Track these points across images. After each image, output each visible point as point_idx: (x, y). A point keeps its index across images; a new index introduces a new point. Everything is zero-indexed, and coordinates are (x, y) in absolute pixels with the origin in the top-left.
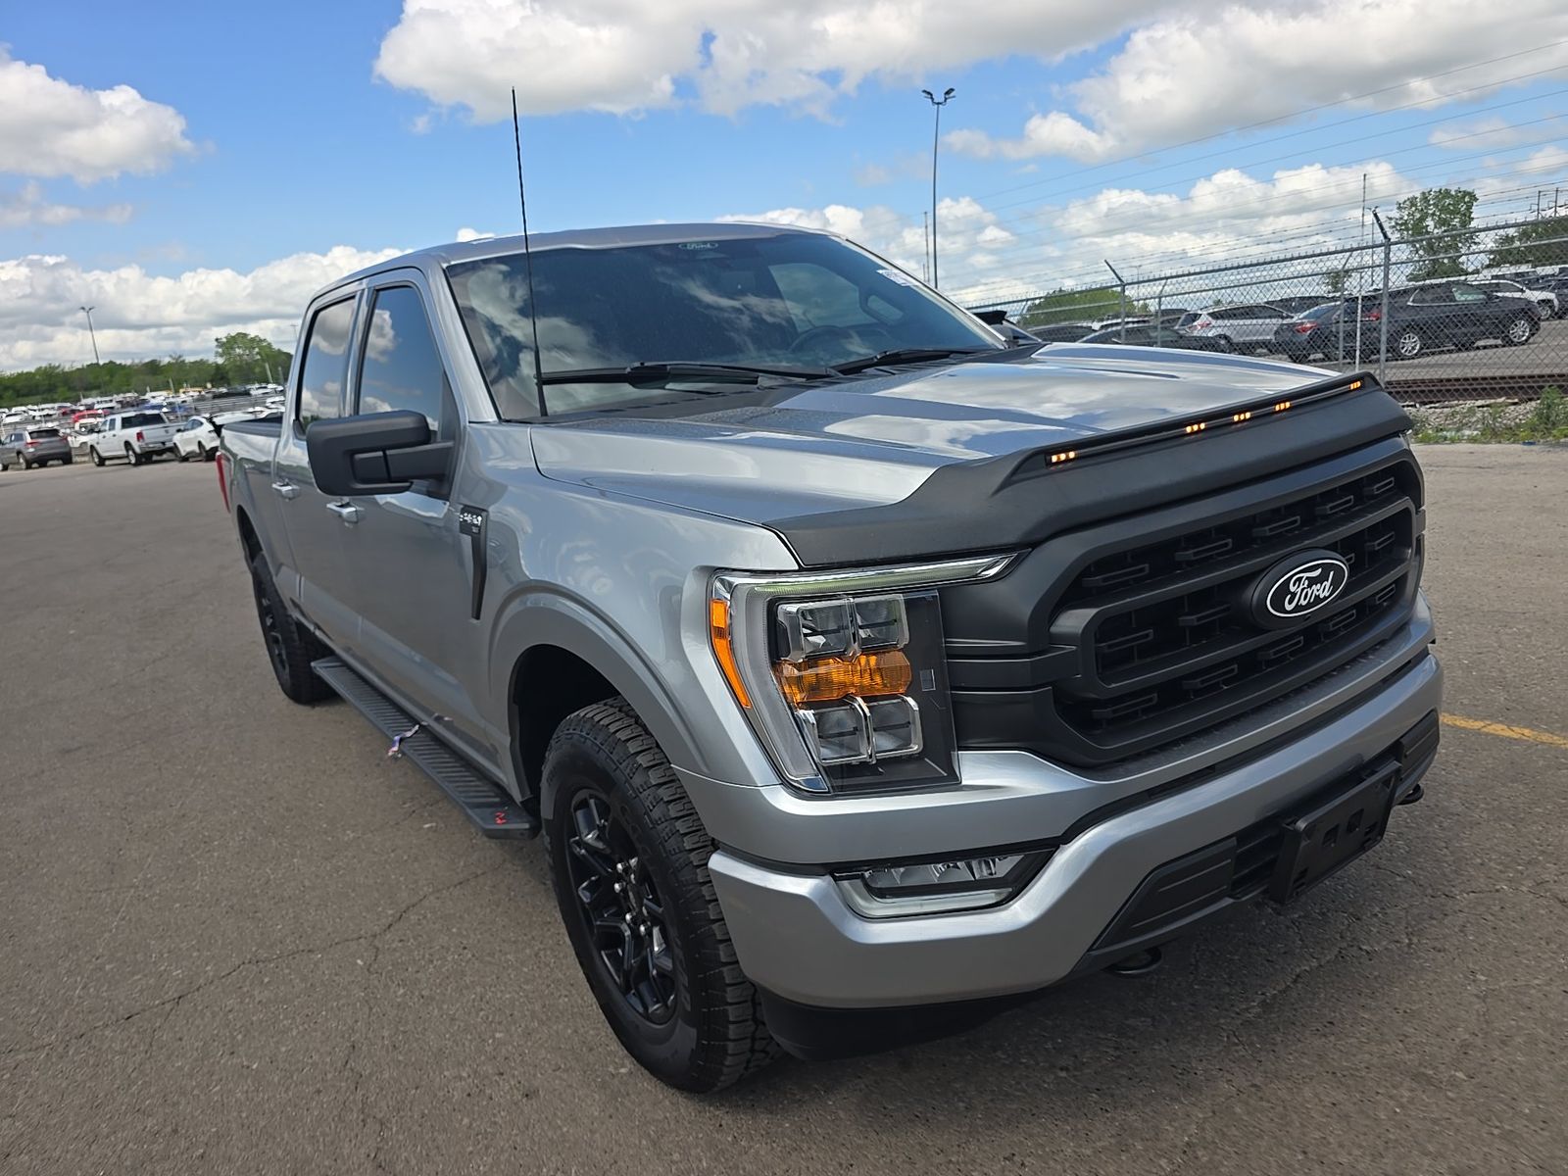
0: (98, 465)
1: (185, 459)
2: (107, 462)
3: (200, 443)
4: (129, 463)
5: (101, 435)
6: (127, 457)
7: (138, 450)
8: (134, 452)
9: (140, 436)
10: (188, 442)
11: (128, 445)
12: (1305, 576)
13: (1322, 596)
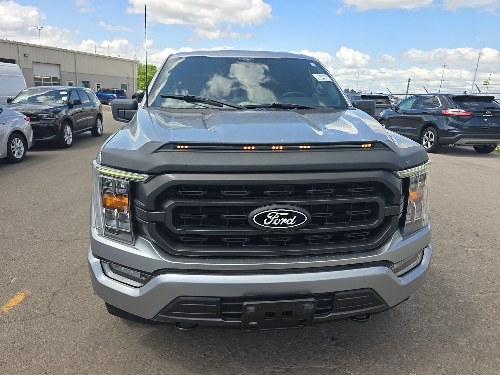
12: (278, 213)
13: (288, 224)
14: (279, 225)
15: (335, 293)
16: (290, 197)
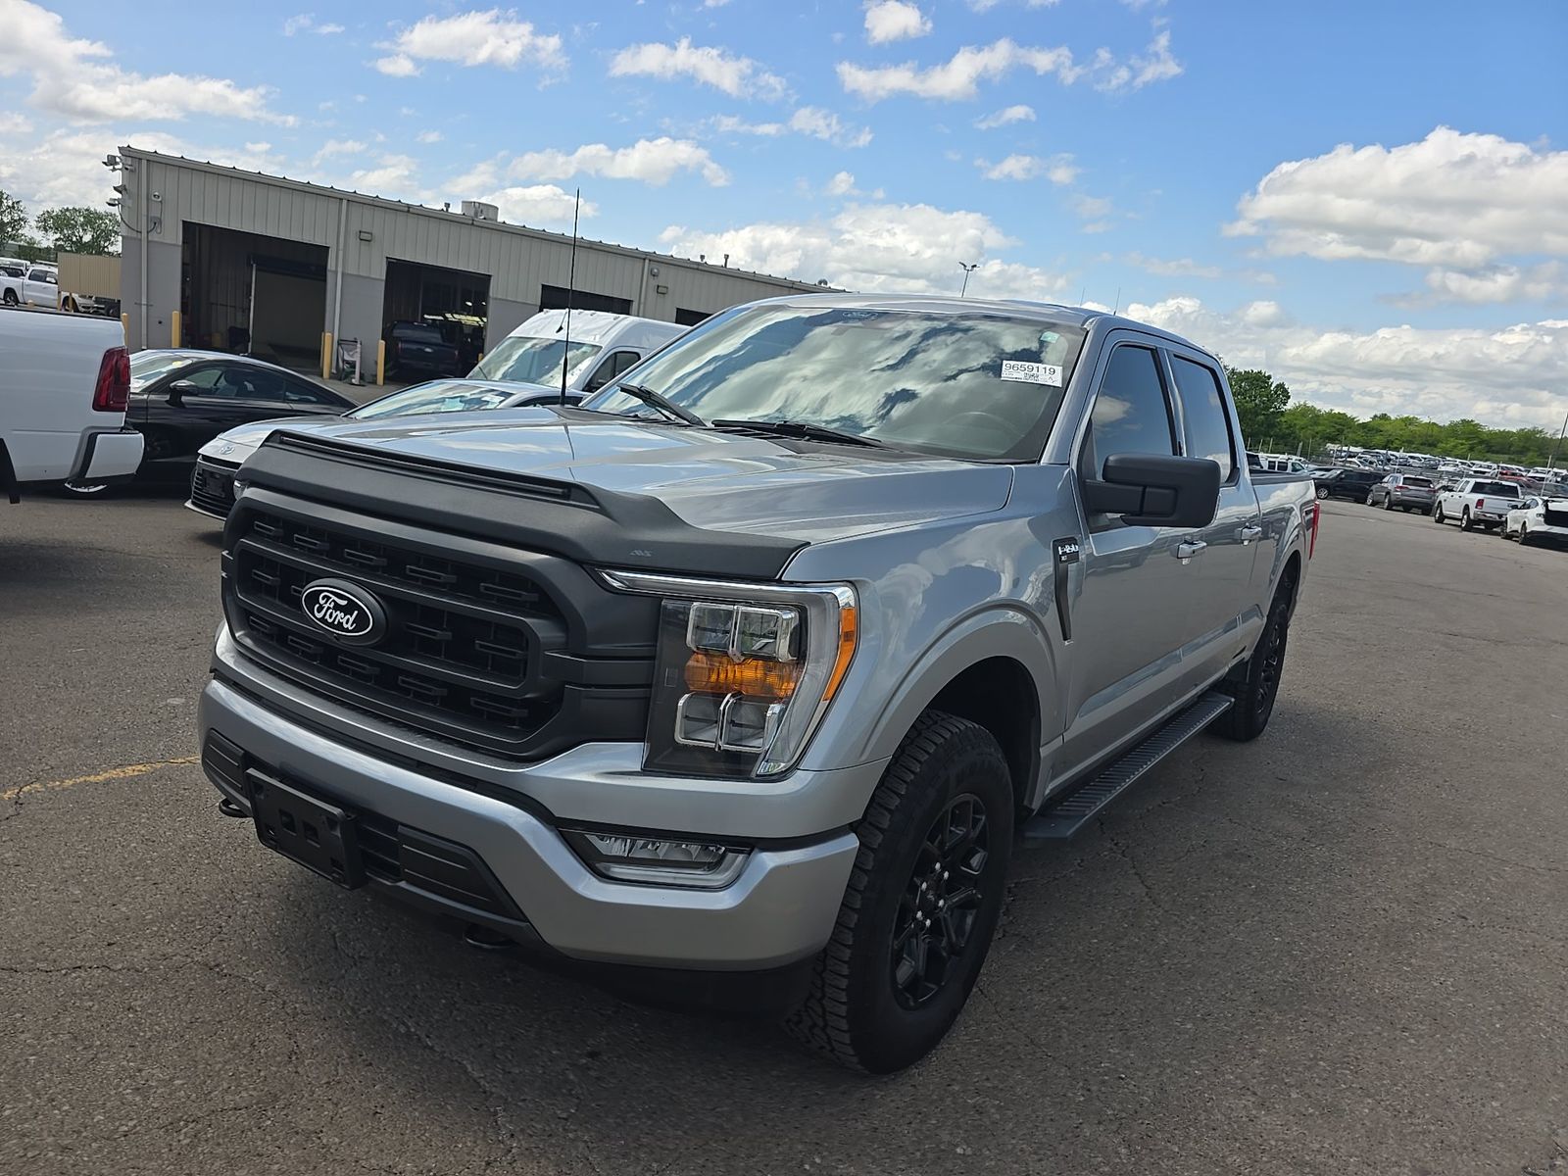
0: (1437, 522)
1: (1509, 537)
2: (1446, 521)
3: (1525, 523)
4: (1460, 526)
5: (1452, 493)
6: (1461, 520)
7: (1472, 516)
8: (1469, 516)
9: (1480, 503)
10: (1516, 521)
11: (1467, 507)
12: (333, 598)
13: (345, 626)
14: (331, 625)
15: (400, 826)
16: (370, 570)
